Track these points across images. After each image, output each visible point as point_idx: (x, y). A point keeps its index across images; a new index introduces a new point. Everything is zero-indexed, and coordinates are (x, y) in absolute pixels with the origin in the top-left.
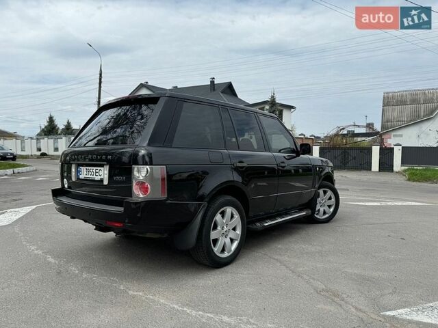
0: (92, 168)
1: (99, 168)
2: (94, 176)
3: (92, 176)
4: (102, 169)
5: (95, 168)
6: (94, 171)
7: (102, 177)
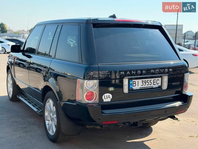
0: (149, 79)
1: (156, 79)
2: (152, 85)
3: (149, 86)
4: (160, 79)
5: (152, 79)
6: (152, 81)
7: (160, 84)
